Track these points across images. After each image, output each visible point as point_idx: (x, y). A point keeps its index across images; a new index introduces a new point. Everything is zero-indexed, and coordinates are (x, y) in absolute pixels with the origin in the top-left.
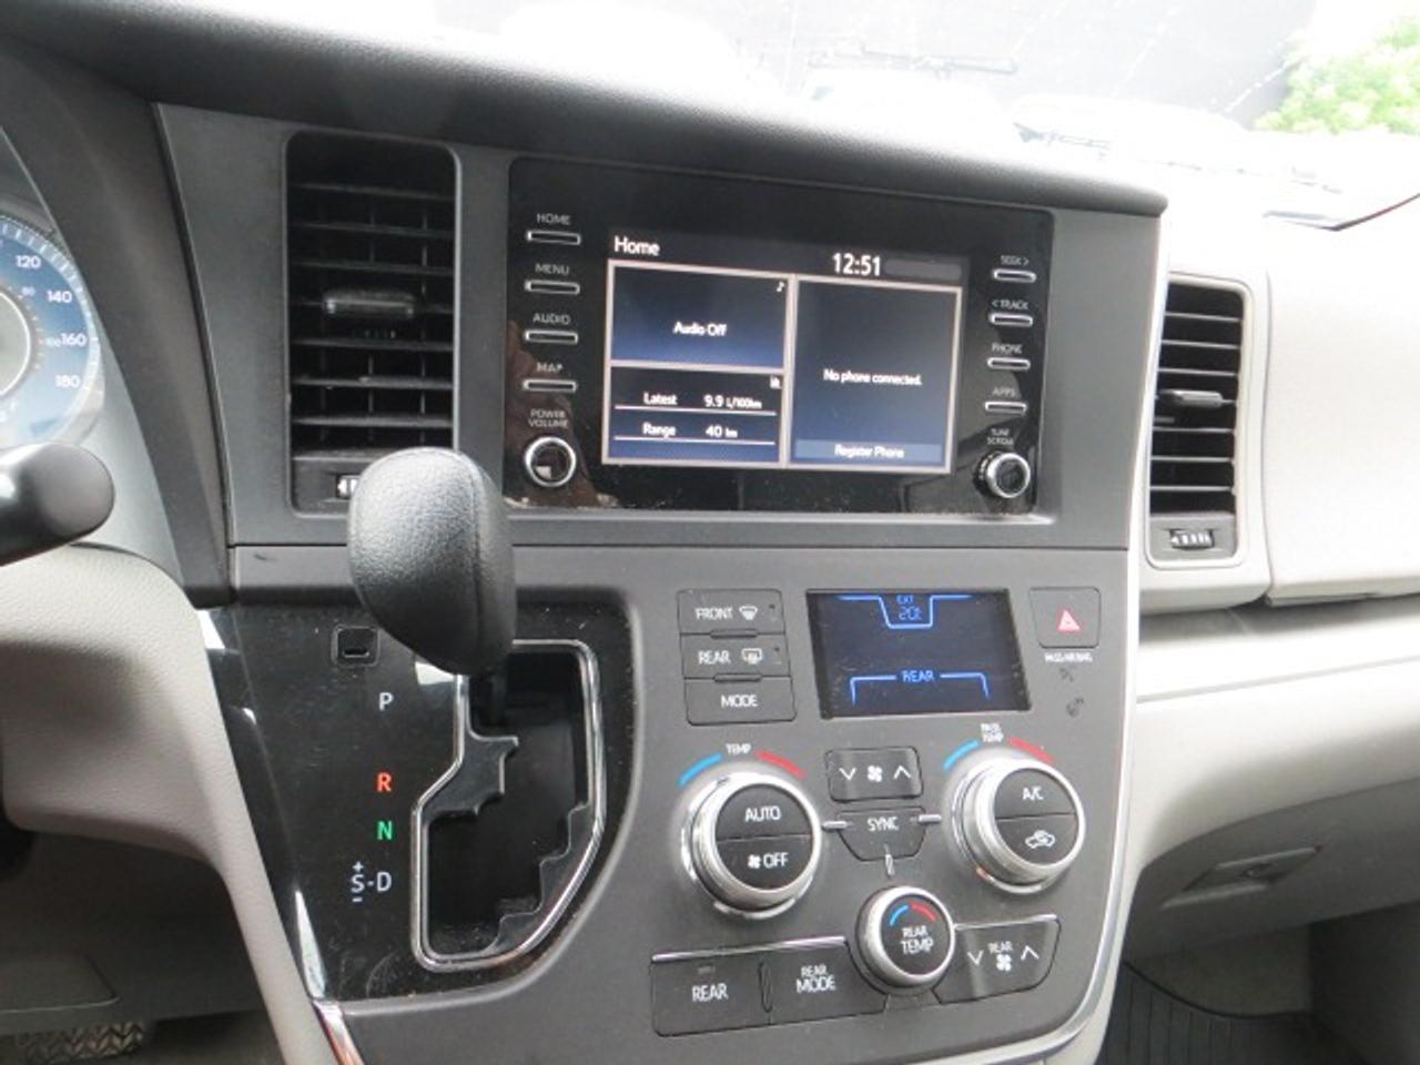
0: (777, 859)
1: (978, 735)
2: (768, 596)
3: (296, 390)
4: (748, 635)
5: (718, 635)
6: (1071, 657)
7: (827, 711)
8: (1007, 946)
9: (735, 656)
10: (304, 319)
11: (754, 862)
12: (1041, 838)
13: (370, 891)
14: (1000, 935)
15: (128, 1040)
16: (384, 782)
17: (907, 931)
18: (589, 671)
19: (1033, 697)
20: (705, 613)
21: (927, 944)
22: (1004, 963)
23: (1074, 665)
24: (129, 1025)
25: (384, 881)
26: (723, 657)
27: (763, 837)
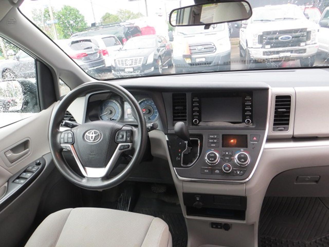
0: (213, 159)
1: (240, 150)
2: (218, 135)
3: (173, 115)
4: (215, 139)
5: (212, 139)
6: (254, 142)
7: (223, 146)
8: (239, 171)
9: (213, 141)
10: (174, 109)
11: (210, 159)
12: (243, 160)
13: (178, 159)
14: (239, 170)
15: (163, 191)
16: (180, 151)
17: (226, 168)
18: (199, 142)
19: (248, 147)
20: (211, 136)
21: (228, 169)
22: (238, 173)
23: (255, 143)
24: (164, 189)
25: (179, 159)
26: (212, 141)
27: (212, 157)
